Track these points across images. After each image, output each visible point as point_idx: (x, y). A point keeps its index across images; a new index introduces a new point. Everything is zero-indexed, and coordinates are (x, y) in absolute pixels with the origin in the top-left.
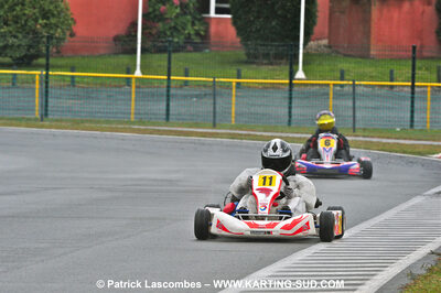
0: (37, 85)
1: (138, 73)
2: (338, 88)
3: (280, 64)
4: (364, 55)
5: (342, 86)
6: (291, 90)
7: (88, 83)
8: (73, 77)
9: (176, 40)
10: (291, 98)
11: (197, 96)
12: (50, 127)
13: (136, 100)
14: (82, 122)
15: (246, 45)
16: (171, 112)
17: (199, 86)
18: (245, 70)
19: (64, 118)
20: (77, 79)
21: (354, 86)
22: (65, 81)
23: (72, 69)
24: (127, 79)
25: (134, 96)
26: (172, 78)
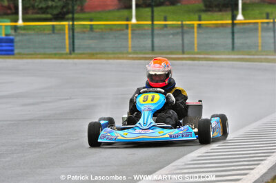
0: (67, 31)
1: (134, 21)
2: (265, 25)
3: (226, 11)
5: (268, 23)
6: (233, 27)
7: (101, 29)
8: (91, 25)
10: (233, 33)
11: (173, 34)
12: (74, 58)
13: (132, 38)
14: (97, 54)
16: (155, 45)
19: (86, 52)
20: (94, 27)
21: (274, 23)
22: (86, 28)
23: (91, 20)
24: (127, 25)
25: (130, 36)
26: (155, 23)
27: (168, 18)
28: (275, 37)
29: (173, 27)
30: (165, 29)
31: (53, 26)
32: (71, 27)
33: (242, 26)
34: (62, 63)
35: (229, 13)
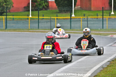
0: (4, 20)
1: (30, 16)
2: (83, 19)
3: (68, 13)
4: (90, 10)
5: (84, 18)
6: (71, 20)
7: (17, 19)
8: (13, 18)
9: (40, 7)
10: (71, 22)
11: (46, 22)
13: (30, 23)
14: (16, 29)
15: (59, 8)
16: (39, 26)
17: (47, 19)
18: (58, 15)
19: (11, 29)
20: (14, 18)
21: (87, 18)
22: (11, 19)
23: (13, 16)
24: (28, 18)
26: (39, 17)
27: (44, 16)
28: (87, 24)
29: (46, 19)
30: (43, 20)
32: (6, 18)
33: (74, 19)
35: (69, 14)
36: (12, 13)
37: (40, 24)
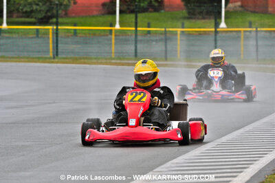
0: (51, 36)
1: (117, 26)
2: (247, 33)
3: (210, 18)
4: (264, 12)
5: (250, 32)
6: (216, 35)
7: (85, 34)
8: (75, 30)
9: (142, 5)
10: (216, 40)
11: (156, 41)
12: (57, 63)
13: (115, 44)
14: (80, 59)
15: (187, 7)
16: (138, 51)
18: (187, 23)
19: (69, 56)
20: (78, 31)
21: (257, 31)
22: (70, 33)
23: (75, 25)
24: (111, 30)
25: (113, 41)
26: (139, 29)
27: (152, 25)
28: (257, 46)
29: (156, 33)
30: (149, 35)
31: (37, 29)
32: (55, 31)
33: (224, 34)
34: (45, 67)
35: (213, 21)
36: (73, 17)
37: (138, 46)
